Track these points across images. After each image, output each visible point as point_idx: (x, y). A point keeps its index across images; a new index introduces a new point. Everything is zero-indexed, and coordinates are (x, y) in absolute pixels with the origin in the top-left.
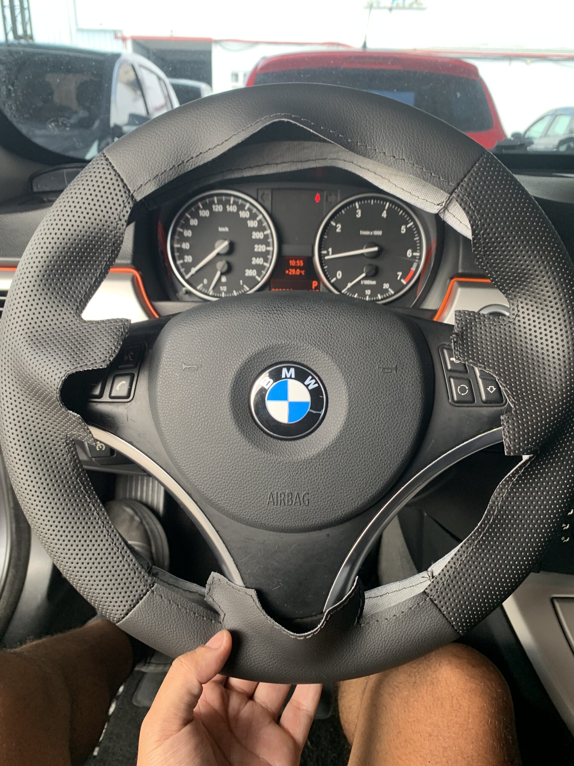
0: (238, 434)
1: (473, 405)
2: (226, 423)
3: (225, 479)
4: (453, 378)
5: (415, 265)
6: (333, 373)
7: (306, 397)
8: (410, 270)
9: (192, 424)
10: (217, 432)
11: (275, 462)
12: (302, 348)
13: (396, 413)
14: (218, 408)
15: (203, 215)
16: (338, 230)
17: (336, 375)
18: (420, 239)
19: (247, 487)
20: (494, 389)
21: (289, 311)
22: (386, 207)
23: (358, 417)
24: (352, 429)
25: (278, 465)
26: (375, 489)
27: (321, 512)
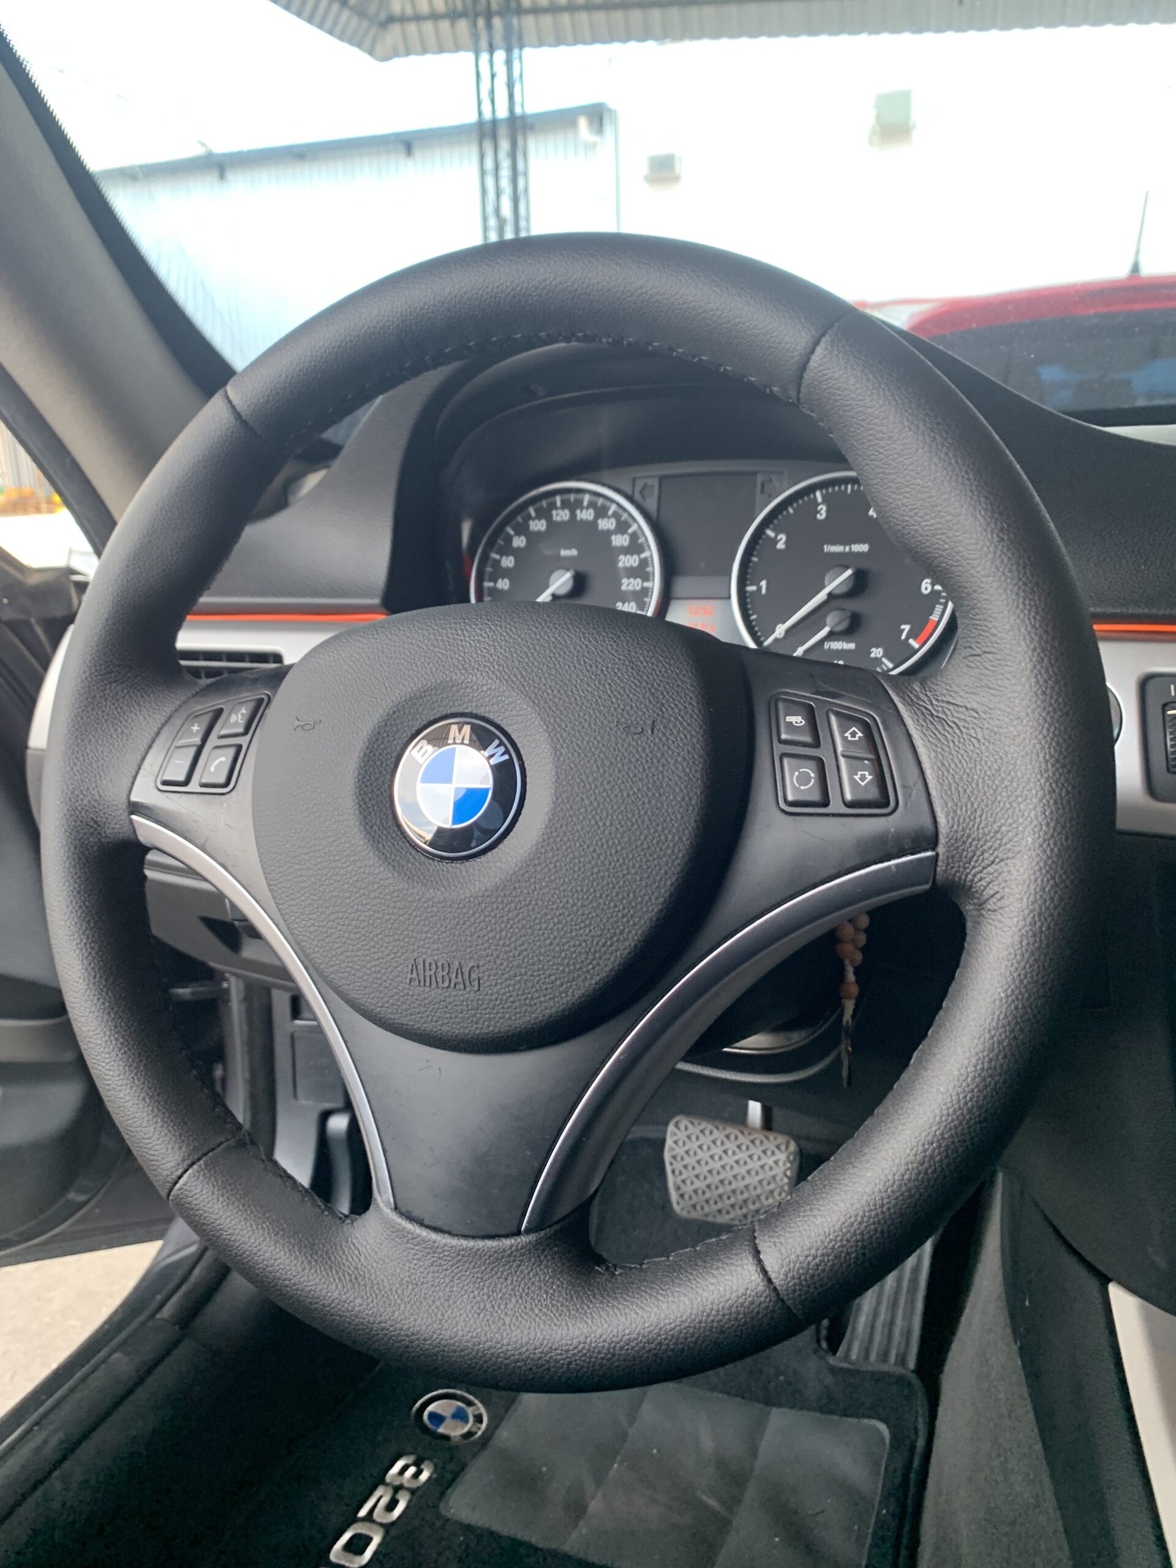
0: (363, 842)
1: (824, 811)
2: (346, 823)
4: (790, 756)
5: (938, 609)
8: (928, 620)
10: (332, 839)
12: (485, 688)
15: (536, 529)
16: (781, 546)
17: (538, 737)
20: (869, 778)
23: (571, 816)
24: (558, 840)
25: (426, 905)
26: (606, 966)
27: (503, 1007)
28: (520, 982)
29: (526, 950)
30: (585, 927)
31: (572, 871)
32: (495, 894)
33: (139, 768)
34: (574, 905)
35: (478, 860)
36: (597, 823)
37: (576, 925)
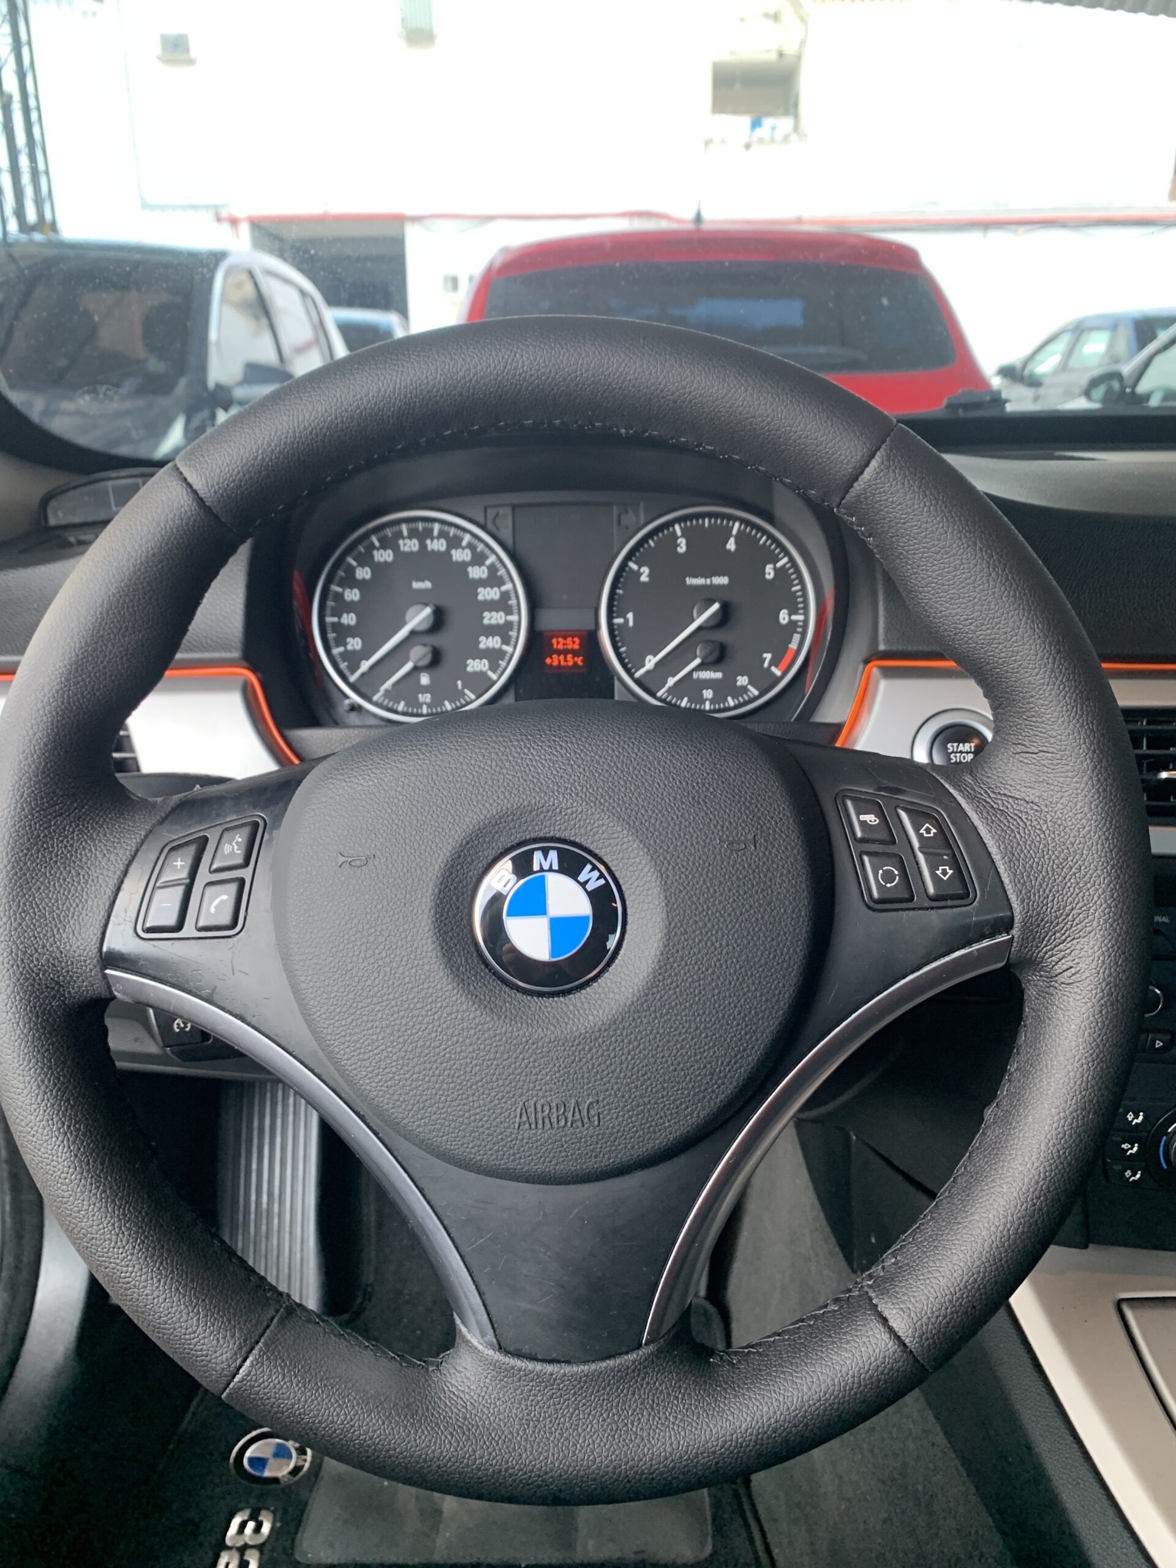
0: (450, 987)
1: (910, 905)
2: (427, 967)
3: (429, 1082)
4: (869, 854)
5: (796, 638)
6: (632, 855)
7: (583, 907)
8: (787, 648)
9: (360, 974)
10: (410, 985)
11: (527, 1042)
12: (569, 811)
13: (760, 929)
14: (409, 938)
15: (382, 560)
16: (644, 578)
17: (638, 860)
18: (804, 589)
19: (473, 1095)
20: (950, 872)
21: (543, 742)
22: (735, 532)
23: (686, 940)
24: (675, 965)
25: (535, 1046)
26: (731, 1083)
27: (625, 1139)
28: (643, 1111)
29: (649, 1079)
30: (709, 1048)
31: (693, 995)
32: (614, 1027)
33: (109, 917)
34: (697, 1028)
35: (583, 991)
36: (713, 944)
37: (700, 1048)
